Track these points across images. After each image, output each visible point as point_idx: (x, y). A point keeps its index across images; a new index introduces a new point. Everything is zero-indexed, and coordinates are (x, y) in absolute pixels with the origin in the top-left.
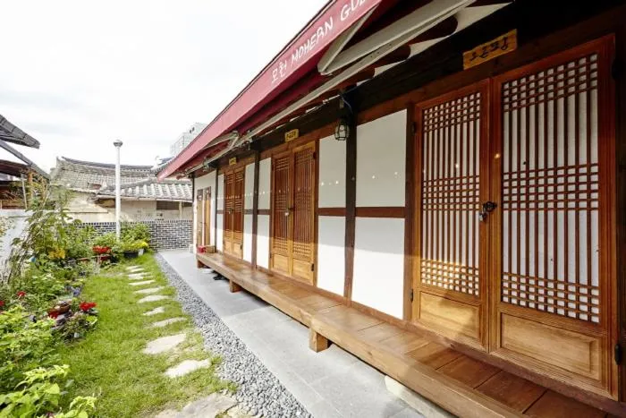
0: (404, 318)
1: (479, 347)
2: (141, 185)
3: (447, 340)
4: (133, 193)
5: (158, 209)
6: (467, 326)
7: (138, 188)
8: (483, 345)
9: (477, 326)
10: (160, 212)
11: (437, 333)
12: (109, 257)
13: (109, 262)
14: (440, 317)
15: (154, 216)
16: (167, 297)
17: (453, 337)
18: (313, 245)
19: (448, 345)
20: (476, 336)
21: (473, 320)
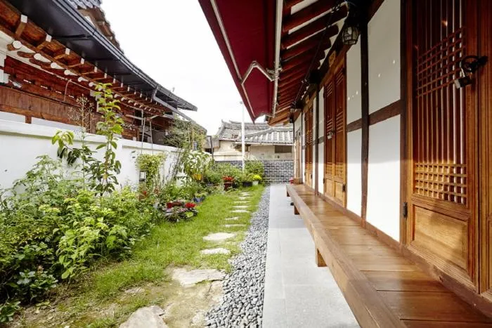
0: (400, 240)
1: (467, 282)
2: (265, 134)
3: (436, 270)
4: (258, 139)
5: (276, 152)
6: (455, 251)
7: (262, 136)
8: (473, 279)
9: (466, 251)
10: (278, 154)
11: (428, 260)
12: (232, 184)
13: (231, 187)
14: (430, 238)
15: (273, 158)
16: (248, 212)
17: (441, 265)
18: (344, 165)
19: (436, 277)
20: (464, 265)
21: (462, 241)
